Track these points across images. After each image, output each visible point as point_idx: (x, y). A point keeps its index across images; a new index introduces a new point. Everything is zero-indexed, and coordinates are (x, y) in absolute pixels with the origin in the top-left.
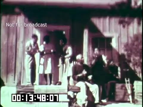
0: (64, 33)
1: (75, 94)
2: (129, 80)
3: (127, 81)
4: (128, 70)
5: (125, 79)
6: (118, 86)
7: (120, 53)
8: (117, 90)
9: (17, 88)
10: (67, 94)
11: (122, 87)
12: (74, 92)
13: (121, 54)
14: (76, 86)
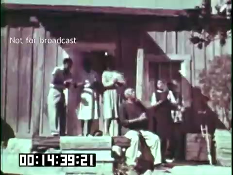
0: (106, 54)
1: (124, 150)
2: (206, 129)
3: (204, 129)
4: (205, 112)
5: (201, 126)
6: (191, 137)
7: (193, 86)
8: (188, 144)
9: (33, 141)
10: (111, 149)
11: (196, 138)
12: (122, 147)
13: (195, 87)
14: (125, 138)
